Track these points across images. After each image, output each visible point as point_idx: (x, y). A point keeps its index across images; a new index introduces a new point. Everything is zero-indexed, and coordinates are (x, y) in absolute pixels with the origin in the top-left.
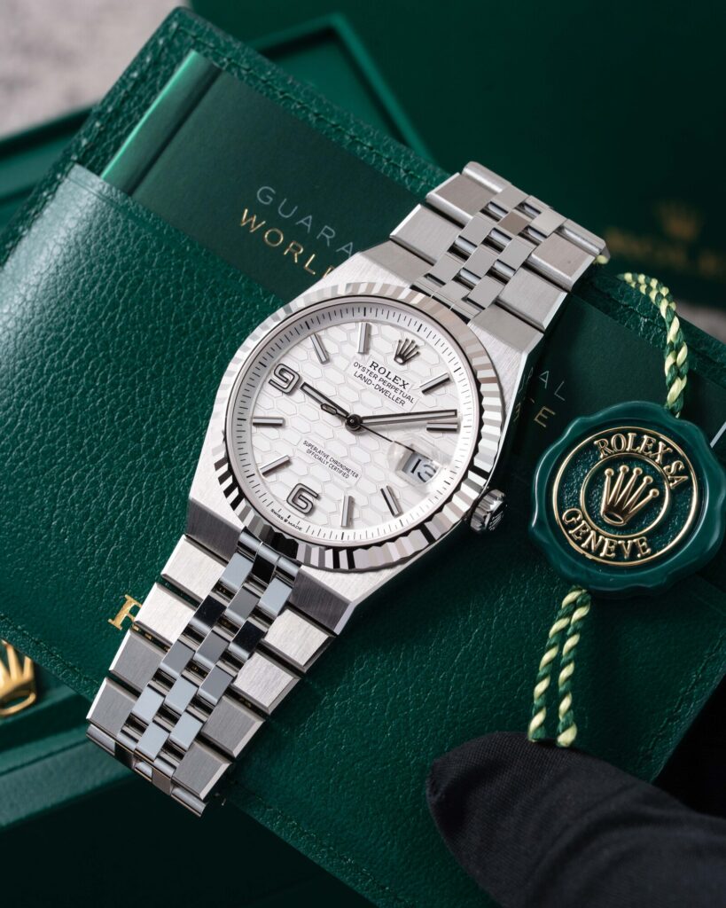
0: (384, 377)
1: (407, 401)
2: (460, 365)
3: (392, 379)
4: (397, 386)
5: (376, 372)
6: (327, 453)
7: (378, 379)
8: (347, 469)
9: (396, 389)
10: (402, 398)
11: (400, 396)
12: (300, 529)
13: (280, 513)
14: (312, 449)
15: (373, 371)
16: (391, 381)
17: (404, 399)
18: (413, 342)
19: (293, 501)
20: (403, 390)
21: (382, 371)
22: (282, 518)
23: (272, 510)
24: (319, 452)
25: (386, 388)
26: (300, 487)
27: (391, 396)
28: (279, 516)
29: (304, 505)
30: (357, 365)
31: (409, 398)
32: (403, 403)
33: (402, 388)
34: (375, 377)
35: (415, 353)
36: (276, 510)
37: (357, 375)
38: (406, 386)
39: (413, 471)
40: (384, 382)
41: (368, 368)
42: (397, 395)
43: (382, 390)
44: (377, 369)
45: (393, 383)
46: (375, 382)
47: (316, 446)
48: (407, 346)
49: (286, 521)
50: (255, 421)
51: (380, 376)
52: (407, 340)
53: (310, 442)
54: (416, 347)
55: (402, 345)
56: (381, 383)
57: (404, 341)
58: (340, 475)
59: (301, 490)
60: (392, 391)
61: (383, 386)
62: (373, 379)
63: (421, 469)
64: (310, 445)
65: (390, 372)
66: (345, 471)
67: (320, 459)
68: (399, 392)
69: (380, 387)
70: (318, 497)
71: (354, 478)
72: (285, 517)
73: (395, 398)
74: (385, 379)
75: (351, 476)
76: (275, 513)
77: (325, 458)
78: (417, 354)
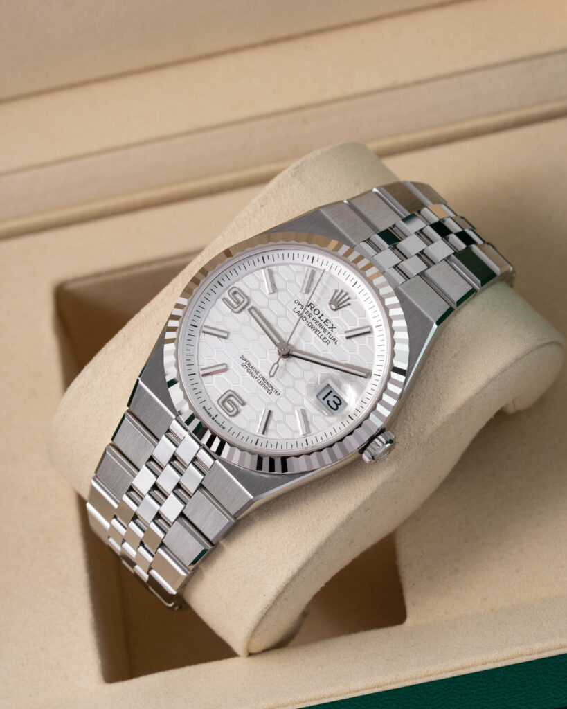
0: (317, 317)
1: (332, 341)
2: (382, 322)
3: (324, 321)
4: (326, 328)
5: (311, 312)
6: (258, 370)
7: (312, 318)
8: (271, 387)
9: (325, 330)
10: (328, 339)
11: (327, 337)
12: (224, 428)
13: (209, 411)
14: (246, 364)
15: (310, 310)
16: (322, 323)
17: (330, 340)
18: (347, 294)
19: (223, 402)
20: (330, 332)
21: (317, 312)
22: (211, 416)
23: (204, 407)
24: (252, 367)
25: (317, 327)
26: (229, 393)
27: (320, 335)
28: (209, 414)
29: (231, 409)
30: (297, 302)
31: (334, 340)
32: (328, 343)
33: (330, 330)
34: (310, 316)
35: (345, 304)
37: (296, 310)
38: (334, 329)
39: (324, 399)
40: (317, 321)
42: (325, 335)
43: (313, 328)
44: (313, 309)
45: (323, 325)
46: (310, 320)
47: (250, 361)
48: (341, 297)
49: (213, 419)
50: (204, 329)
51: (314, 316)
52: (342, 292)
53: (246, 356)
55: (337, 294)
56: (313, 322)
57: (340, 291)
58: (265, 391)
59: (231, 396)
60: (322, 331)
61: (314, 325)
62: (308, 317)
63: (330, 398)
64: (245, 360)
65: (323, 315)
66: (270, 388)
67: (251, 373)
68: (327, 333)
69: (312, 325)
70: (243, 404)
71: (276, 396)
72: (214, 415)
73: (322, 337)
74: (318, 319)
75: (273, 393)
76: (206, 410)
77: (255, 374)
78: (349, 304)
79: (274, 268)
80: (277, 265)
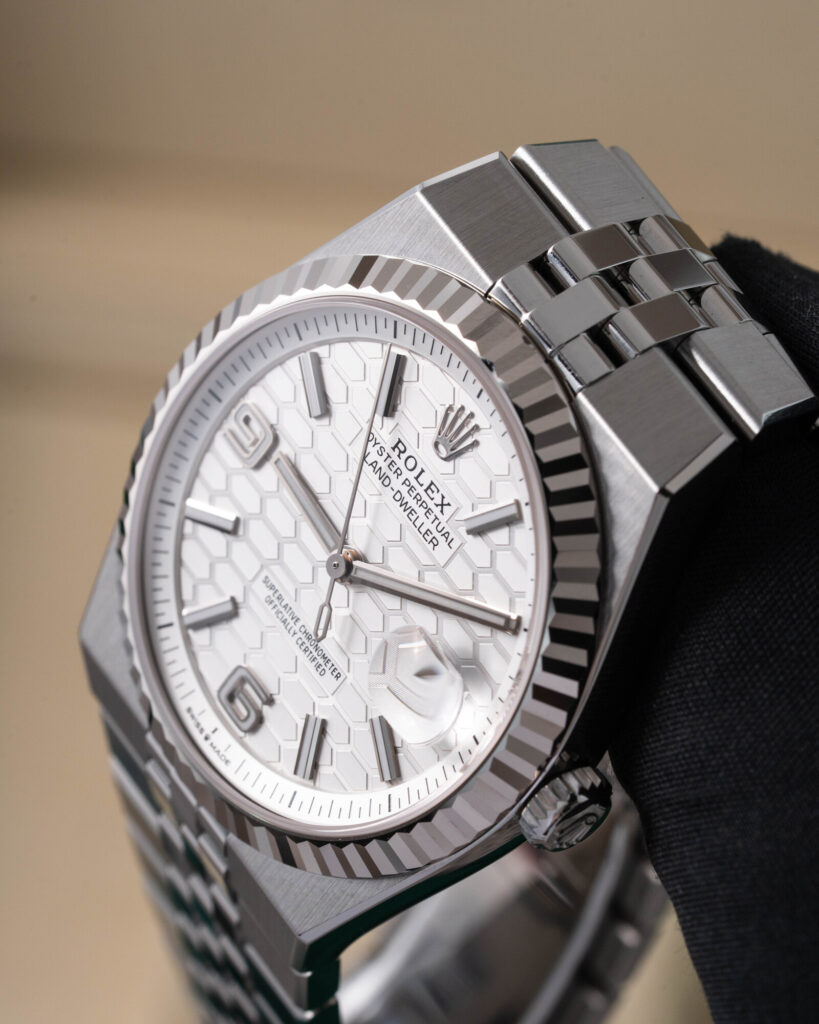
0: (411, 476)
1: (442, 540)
3: (425, 487)
4: (431, 504)
5: (400, 463)
6: (297, 614)
7: (402, 479)
8: (324, 657)
9: (429, 511)
10: (436, 534)
11: (432, 528)
12: (227, 762)
13: (200, 719)
14: (275, 597)
15: (397, 460)
16: (420, 490)
17: (438, 536)
18: (472, 415)
19: (231, 698)
20: (439, 515)
21: (411, 463)
22: (202, 731)
23: (189, 710)
24: (285, 607)
25: (412, 503)
26: (241, 673)
27: (418, 524)
28: (198, 725)
29: (244, 713)
30: (372, 437)
31: (446, 535)
32: (435, 544)
33: (438, 511)
34: (398, 473)
35: (468, 442)
36: (196, 712)
37: (370, 460)
38: (446, 509)
40: (412, 488)
41: (388, 449)
42: (428, 525)
43: (404, 504)
44: (403, 457)
45: (425, 497)
46: (397, 483)
47: (281, 592)
48: (459, 422)
49: (207, 738)
50: (189, 511)
51: (406, 474)
52: (461, 408)
53: (273, 581)
54: (476, 428)
55: (452, 416)
56: (404, 489)
57: (456, 409)
58: (311, 666)
59: (243, 680)
60: (421, 511)
61: (407, 498)
62: (393, 477)
64: (272, 587)
65: (423, 471)
66: (321, 661)
67: (284, 622)
68: (432, 517)
69: (402, 498)
70: (270, 701)
71: (333, 678)
72: (208, 731)
73: (423, 530)
74: (414, 483)
75: (328, 672)
76: (193, 717)
77: (292, 623)
78: (476, 444)
79: (322, 351)
80: (329, 343)
